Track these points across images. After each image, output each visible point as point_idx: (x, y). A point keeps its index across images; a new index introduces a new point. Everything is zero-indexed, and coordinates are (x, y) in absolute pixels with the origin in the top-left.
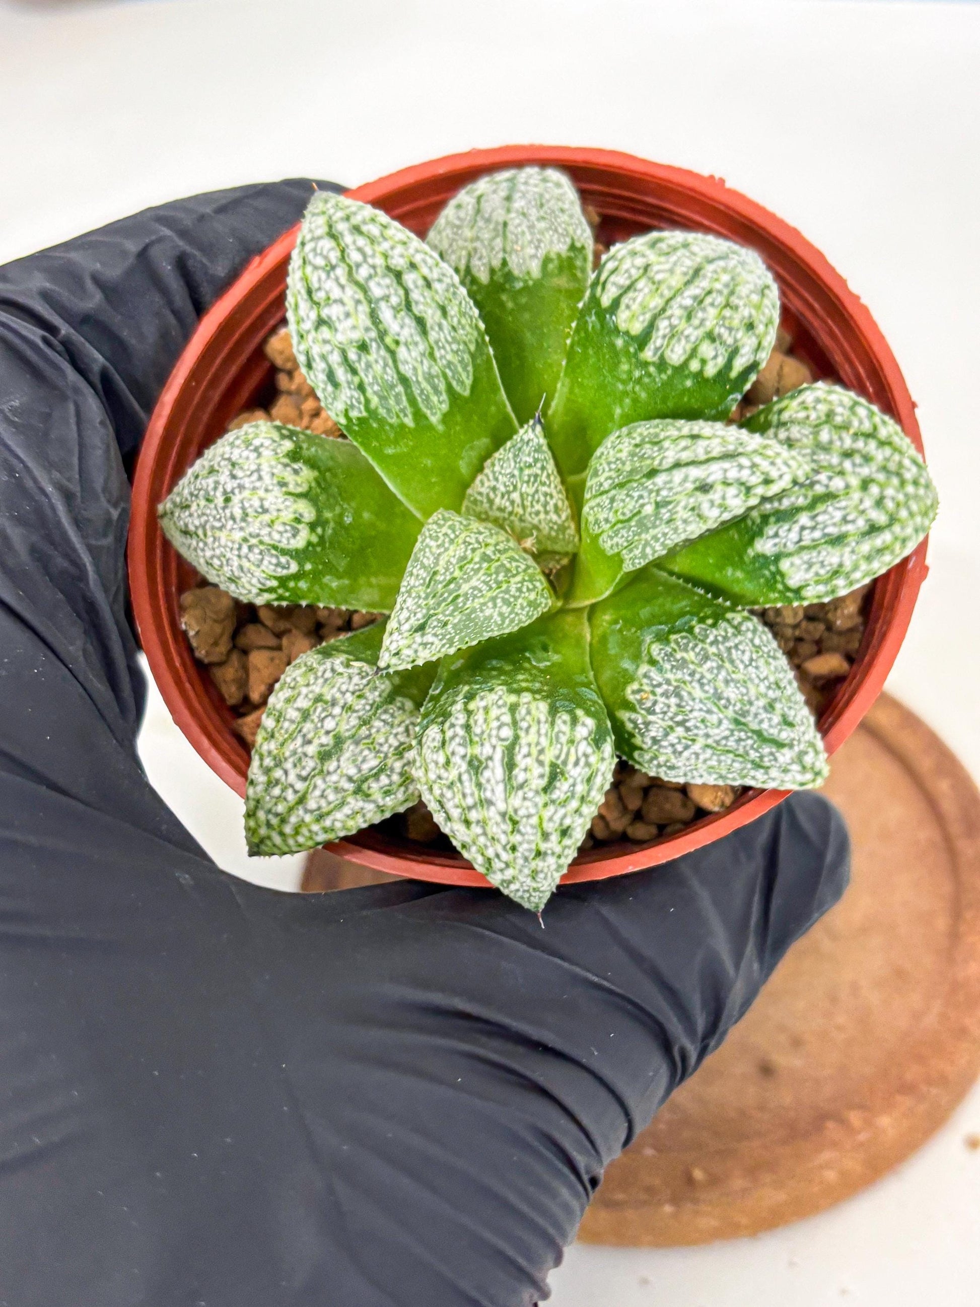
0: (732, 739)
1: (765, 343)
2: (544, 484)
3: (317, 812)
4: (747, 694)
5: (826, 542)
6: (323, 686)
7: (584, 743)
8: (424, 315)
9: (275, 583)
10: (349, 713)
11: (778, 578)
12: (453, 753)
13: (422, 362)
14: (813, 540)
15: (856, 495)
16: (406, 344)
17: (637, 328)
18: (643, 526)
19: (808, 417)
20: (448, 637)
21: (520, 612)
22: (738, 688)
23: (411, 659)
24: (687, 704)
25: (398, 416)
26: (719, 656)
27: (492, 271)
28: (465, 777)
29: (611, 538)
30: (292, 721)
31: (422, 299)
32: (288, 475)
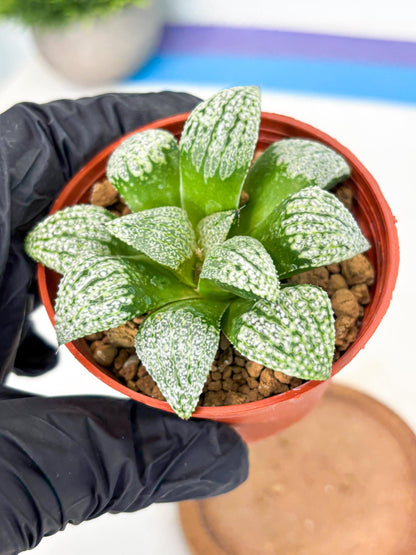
0: (166, 361)
3: (45, 248)
4: (186, 353)
5: (260, 334)
6: (91, 217)
7: (119, 303)
8: (232, 139)
9: (118, 178)
10: (86, 231)
11: (238, 331)
13: (217, 152)
14: (258, 329)
15: (288, 332)
16: (218, 141)
17: (289, 212)
18: (213, 264)
19: (305, 294)
20: (133, 237)
21: (161, 256)
22: (185, 348)
23: (115, 231)
24: (165, 334)
25: (196, 163)
26: (191, 332)
27: (282, 164)
28: (79, 273)
30: (71, 216)
31: (237, 134)
32: (155, 153)
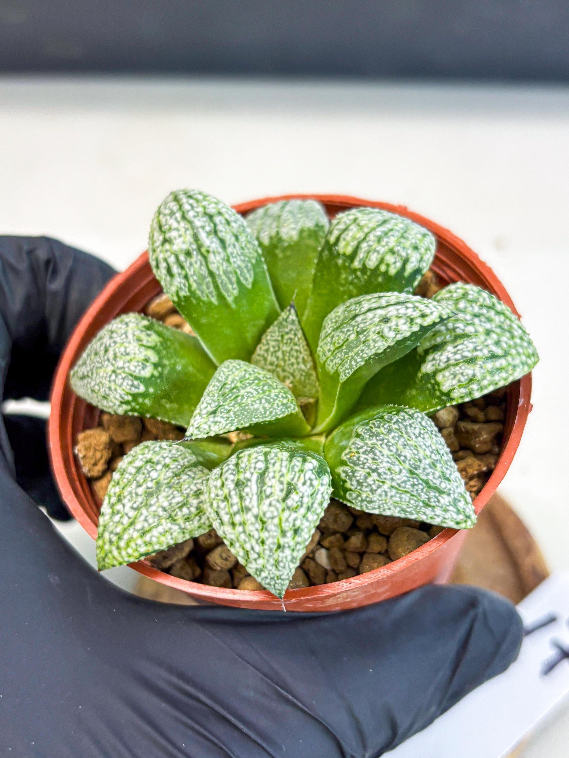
0: (408, 483)
1: (425, 258)
2: (295, 344)
3: (142, 531)
4: (417, 455)
5: (463, 362)
6: (152, 455)
7: (310, 472)
8: (224, 238)
9: (130, 398)
10: (167, 469)
11: (436, 387)
12: (226, 479)
13: (222, 264)
14: (456, 360)
15: (482, 337)
16: (214, 252)
17: (349, 250)
18: (350, 348)
19: (452, 296)
20: (231, 419)
21: (276, 408)
22: (411, 450)
23: (206, 431)
24: (379, 458)
25: (208, 297)
26: (399, 430)
27: (271, 238)
28: (233, 493)
29: (332, 361)
30: (130, 474)
31: (224, 230)
32: (143, 336)
